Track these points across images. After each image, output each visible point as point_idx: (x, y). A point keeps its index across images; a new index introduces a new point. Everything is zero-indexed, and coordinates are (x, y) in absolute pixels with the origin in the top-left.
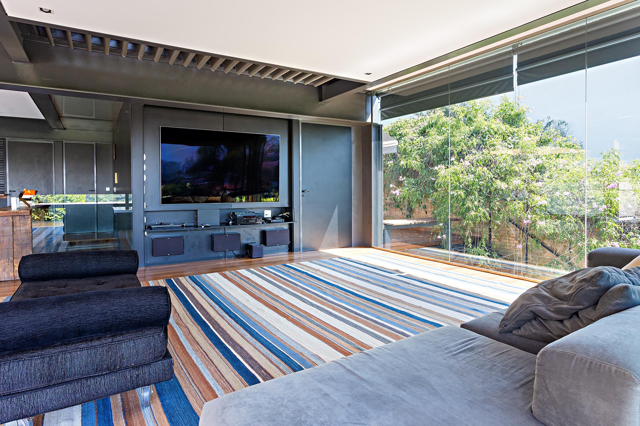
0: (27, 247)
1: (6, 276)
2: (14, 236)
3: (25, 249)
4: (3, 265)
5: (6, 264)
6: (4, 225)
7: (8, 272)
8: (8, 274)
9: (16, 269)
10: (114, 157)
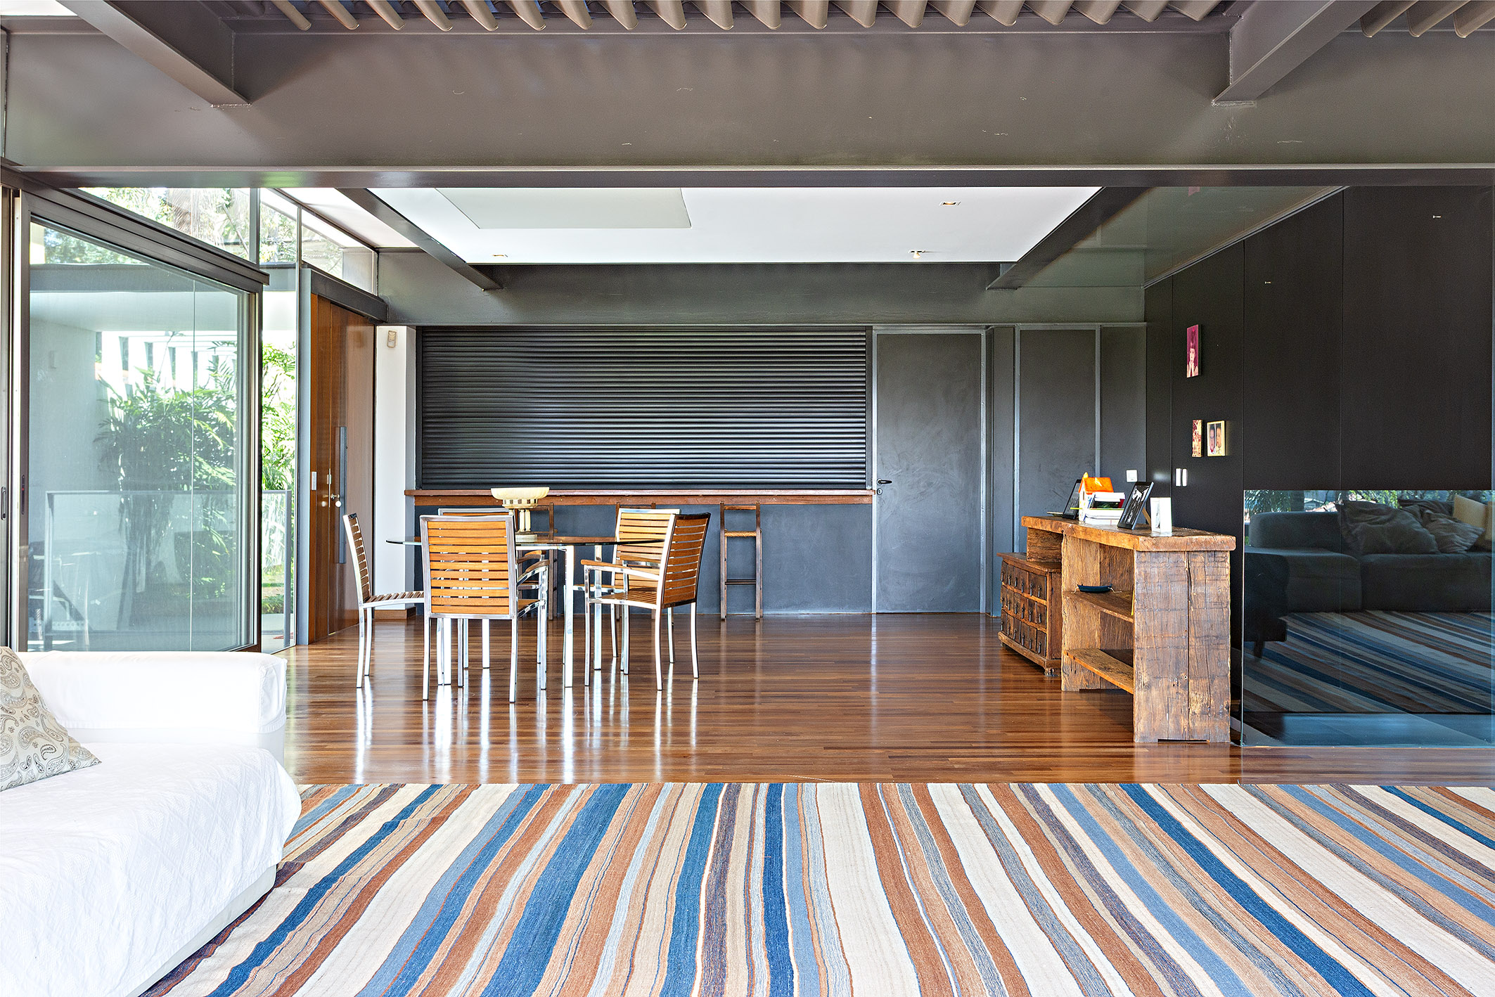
0: (1221, 647)
1: (1171, 726)
2: (1191, 613)
3: (1216, 653)
4: (1165, 692)
5: (1173, 690)
6: (1168, 579)
7: (1176, 716)
8: (1177, 723)
9: (1196, 708)
10: (1192, 370)
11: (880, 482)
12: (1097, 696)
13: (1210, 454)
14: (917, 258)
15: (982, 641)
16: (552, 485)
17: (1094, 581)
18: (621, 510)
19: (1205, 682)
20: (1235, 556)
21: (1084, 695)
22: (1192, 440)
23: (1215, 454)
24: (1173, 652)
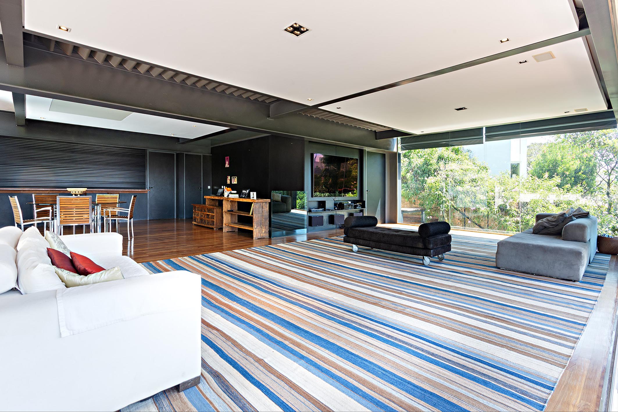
1: (259, 236)
2: (263, 214)
4: (258, 230)
5: (260, 229)
6: (259, 208)
7: (261, 234)
8: (261, 235)
9: (264, 232)
10: (227, 165)
11: (149, 188)
12: (230, 233)
13: (232, 183)
14: (172, 136)
15: (175, 225)
16: (88, 188)
17: (229, 209)
18: (97, 195)
19: (265, 227)
20: (270, 203)
21: (228, 233)
22: (227, 180)
23: (234, 183)
24: (260, 221)
